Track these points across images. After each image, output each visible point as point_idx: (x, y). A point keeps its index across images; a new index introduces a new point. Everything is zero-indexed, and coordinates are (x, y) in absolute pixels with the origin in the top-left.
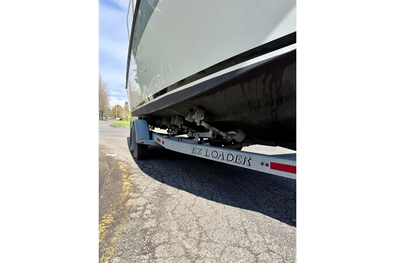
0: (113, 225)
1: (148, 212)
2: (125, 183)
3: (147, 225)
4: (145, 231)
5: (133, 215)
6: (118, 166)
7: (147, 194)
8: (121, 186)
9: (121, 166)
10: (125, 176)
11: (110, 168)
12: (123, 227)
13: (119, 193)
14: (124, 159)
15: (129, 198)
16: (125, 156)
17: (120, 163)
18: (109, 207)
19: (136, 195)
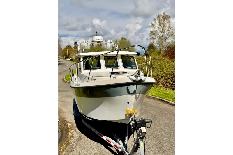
0: (66, 146)
1: (74, 143)
2: (70, 134)
3: (73, 146)
4: (73, 148)
5: (70, 144)
6: (67, 125)
7: (75, 138)
8: (68, 135)
9: (69, 125)
10: (70, 131)
11: (65, 126)
12: (68, 147)
13: (68, 137)
14: (70, 121)
15: (70, 139)
16: (71, 118)
17: (68, 123)
18: (65, 142)
19: (72, 138)
